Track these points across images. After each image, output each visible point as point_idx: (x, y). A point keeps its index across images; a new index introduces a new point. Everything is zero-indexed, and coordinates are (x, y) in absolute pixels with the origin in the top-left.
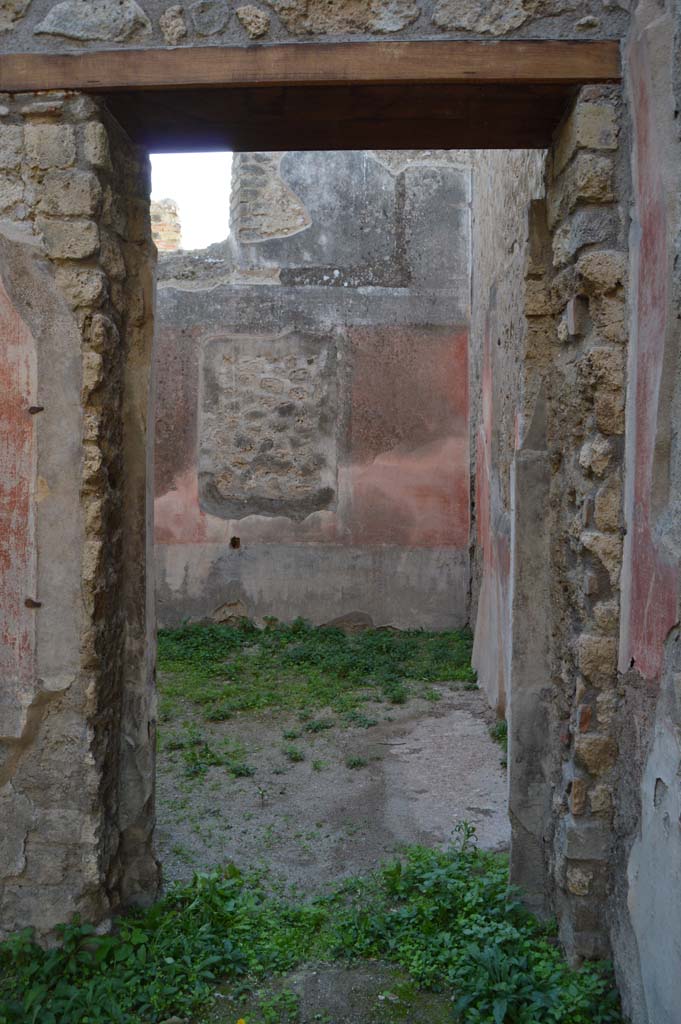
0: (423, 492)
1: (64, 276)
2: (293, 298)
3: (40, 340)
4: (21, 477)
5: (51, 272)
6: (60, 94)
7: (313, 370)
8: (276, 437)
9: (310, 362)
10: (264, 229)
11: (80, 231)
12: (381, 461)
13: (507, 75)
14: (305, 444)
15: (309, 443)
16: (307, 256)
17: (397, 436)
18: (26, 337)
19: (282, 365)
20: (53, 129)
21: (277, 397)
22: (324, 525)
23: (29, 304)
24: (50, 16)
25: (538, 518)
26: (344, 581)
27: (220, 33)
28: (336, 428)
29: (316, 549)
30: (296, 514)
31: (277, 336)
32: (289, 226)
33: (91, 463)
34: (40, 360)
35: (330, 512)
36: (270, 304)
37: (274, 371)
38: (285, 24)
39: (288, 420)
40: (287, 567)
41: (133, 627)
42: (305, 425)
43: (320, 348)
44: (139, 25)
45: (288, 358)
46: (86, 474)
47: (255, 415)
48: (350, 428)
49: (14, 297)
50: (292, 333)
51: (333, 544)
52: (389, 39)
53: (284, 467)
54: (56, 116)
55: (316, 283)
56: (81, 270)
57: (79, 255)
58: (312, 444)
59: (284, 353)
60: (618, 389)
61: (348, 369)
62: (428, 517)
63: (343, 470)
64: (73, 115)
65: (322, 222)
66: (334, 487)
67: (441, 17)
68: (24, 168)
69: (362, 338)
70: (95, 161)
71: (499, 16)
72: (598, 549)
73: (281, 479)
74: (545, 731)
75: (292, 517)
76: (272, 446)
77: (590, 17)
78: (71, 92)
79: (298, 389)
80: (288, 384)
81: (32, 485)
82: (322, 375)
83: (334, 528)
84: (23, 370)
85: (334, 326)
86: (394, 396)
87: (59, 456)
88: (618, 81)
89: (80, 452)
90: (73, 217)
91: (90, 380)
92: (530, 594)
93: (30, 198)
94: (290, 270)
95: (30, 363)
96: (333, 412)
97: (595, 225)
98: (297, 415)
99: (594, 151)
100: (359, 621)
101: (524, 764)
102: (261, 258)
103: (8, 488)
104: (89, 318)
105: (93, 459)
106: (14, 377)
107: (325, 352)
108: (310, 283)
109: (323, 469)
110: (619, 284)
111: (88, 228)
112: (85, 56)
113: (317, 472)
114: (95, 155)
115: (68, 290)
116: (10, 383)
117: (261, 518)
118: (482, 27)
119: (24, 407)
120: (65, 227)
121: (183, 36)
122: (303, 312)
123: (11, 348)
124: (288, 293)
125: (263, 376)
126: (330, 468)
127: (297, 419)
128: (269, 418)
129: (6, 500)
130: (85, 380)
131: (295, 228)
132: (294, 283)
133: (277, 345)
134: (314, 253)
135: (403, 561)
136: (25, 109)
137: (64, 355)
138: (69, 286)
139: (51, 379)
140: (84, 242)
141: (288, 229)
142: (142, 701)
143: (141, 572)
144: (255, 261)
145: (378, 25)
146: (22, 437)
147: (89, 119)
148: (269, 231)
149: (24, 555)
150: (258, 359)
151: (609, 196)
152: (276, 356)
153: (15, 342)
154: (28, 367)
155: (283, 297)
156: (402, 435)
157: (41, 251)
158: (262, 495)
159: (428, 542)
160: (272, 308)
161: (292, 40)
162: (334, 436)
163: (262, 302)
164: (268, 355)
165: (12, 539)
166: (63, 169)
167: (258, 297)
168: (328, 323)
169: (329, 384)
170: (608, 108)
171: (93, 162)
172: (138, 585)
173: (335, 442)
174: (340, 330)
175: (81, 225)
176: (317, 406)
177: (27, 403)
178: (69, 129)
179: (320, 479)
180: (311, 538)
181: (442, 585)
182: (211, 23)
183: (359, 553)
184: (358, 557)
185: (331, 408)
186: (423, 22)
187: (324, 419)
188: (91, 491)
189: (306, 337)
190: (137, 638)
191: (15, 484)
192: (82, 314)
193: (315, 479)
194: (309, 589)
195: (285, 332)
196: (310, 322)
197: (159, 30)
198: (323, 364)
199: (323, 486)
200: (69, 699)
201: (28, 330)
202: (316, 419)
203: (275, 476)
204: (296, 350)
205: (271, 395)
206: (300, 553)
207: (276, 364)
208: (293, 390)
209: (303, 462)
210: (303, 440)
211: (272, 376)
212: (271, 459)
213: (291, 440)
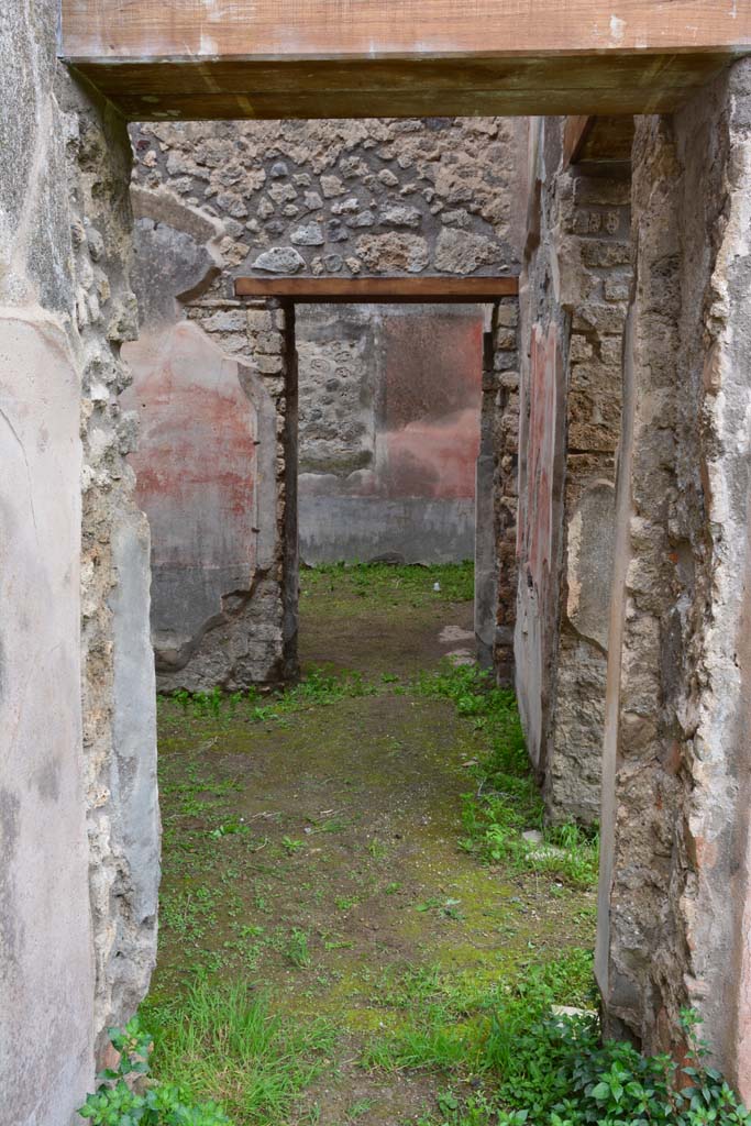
0: (446, 454)
1: (268, 380)
3: (258, 411)
4: (250, 473)
5: (262, 380)
6: (265, 298)
7: (355, 352)
8: (324, 408)
9: (352, 346)
11: (275, 361)
12: (412, 429)
13: (467, 293)
14: (348, 414)
15: (350, 413)
17: (424, 408)
18: (252, 410)
19: (329, 349)
20: (262, 313)
21: (325, 375)
22: (364, 481)
23: (252, 395)
24: (258, 260)
25: (488, 489)
26: (381, 527)
27: (339, 271)
28: (373, 402)
29: (358, 500)
30: (342, 472)
33: (280, 466)
34: (258, 420)
35: (369, 471)
37: (322, 353)
38: (368, 268)
39: (334, 394)
40: (334, 515)
42: (348, 399)
43: (360, 335)
44: (301, 266)
45: (334, 342)
46: (279, 471)
47: (307, 390)
48: (385, 400)
49: (246, 392)
50: (337, 322)
51: (371, 497)
52: (416, 276)
53: (334, 434)
54: (262, 307)
56: (275, 379)
57: (274, 372)
58: (354, 414)
59: (331, 338)
60: (516, 434)
61: (384, 352)
62: (450, 474)
63: (379, 436)
64: (270, 307)
66: (372, 450)
67: (438, 265)
68: (248, 332)
69: (395, 326)
70: (281, 328)
71: (465, 265)
72: (508, 504)
73: (328, 443)
74: (493, 594)
75: (338, 475)
76: (320, 416)
77: (505, 266)
78: (269, 297)
79: (342, 368)
80: (334, 365)
81: (255, 477)
82: (361, 357)
83: (373, 484)
84: (250, 425)
85: (372, 316)
86: (422, 375)
87: (267, 464)
88: (517, 296)
89: (277, 461)
90: (271, 354)
91: (280, 429)
92: (484, 525)
93: (252, 345)
96: (371, 388)
97: (506, 361)
98: (341, 390)
99: (507, 327)
100: (393, 559)
101: (482, 610)
103: (244, 478)
104: (279, 400)
105: (282, 464)
106: (246, 428)
107: (364, 338)
109: (364, 435)
110: (517, 388)
111: (278, 359)
112: (276, 280)
113: (358, 437)
114: (281, 325)
115: (269, 388)
116: (244, 430)
117: (313, 475)
118: (457, 271)
119: (251, 442)
120: (268, 359)
121: (321, 273)
123: (245, 416)
125: (313, 358)
126: (369, 433)
127: (341, 393)
128: (319, 393)
129: (242, 484)
130: (278, 429)
133: (324, 332)
135: (429, 510)
136: (248, 303)
137: (268, 417)
138: (269, 386)
139: (263, 429)
140: (276, 366)
145: (410, 269)
146: (250, 455)
147: (278, 308)
149: (251, 508)
150: (309, 344)
151: (514, 347)
152: (324, 341)
153: (247, 412)
154: (253, 423)
156: (428, 406)
157: (257, 370)
158: (313, 456)
159: (449, 495)
161: (372, 276)
162: (372, 408)
164: (317, 340)
165: (246, 501)
166: (267, 332)
168: (367, 313)
169: (368, 365)
170: (514, 306)
173: (373, 413)
174: (377, 320)
175: (275, 358)
176: (359, 382)
177: (252, 440)
178: (269, 312)
179: (361, 443)
180: (354, 492)
181: (461, 530)
182: (334, 266)
183: (393, 504)
184: (393, 507)
185: (370, 384)
186: (431, 267)
187: (364, 394)
188: (281, 479)
189: (349, 326)
191: (247, 476)
192: (275, 399)
193: (357, 443)
194: (353, 533)
195: (331, 321)
196: (352, 313)
197: (311, 269)
198: (363, 348)
199: (362, 449)
200: (271, 573)
201: (252, 407)
202: (357, 394)
203: (324, 441)
204: (340, 336)
205: (320, 373)
206: (345, 504)
207: (324, 347)
208: (338, 369)
209: (347, 430)
210: (347, 411)
211: (321, 357)
212: (320, 428)
213: (337, 410)
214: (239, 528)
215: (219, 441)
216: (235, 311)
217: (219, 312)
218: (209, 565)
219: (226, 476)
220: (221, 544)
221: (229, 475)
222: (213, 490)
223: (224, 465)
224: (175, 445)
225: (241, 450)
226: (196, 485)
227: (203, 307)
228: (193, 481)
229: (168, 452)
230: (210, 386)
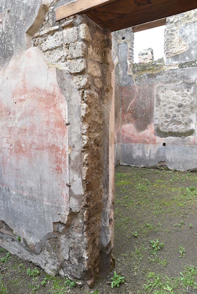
1: (76, 78)
2: (183, 72)
3: (68, 101)
4: (64, 146)
5: (72, 78)
6: (72, 17)
7: (189, 93)
8: (177, 114)
9: (188, 91)
10: (174, 52)
11: (79, 63)
14: (186, 116)
15: (187, 115)
16: (187, 58)
18: (64, 100)
19: (179, 92)
20: (70, 30)
21: (178, 102)
22: (191, 140)
23: (65, 90)
29: (188, 147)
30: (183, 137)
31: (177, 83)
32: (181, 50)
33: (84, 141)
34: (68, 107)
35: (193, 136)
36: (175, 74)
37: (177, 94)
39: (181, 109)
40: (179, 152)
41: (105, 190)
42: (186, 110)
43: (191, 86)
45: (181, 90)
46: (83, 145)
47: (171, 108)
49: (61, 88)
50: (182, 82)
51: (194, 146)
53: (180, 123)
54: (71, 25)
55: (190, 66)
56: (81, 76)
57: (79, 71)
58: (188, 116)
59: (180, 89)
64: (76, 23)
65: (192, 47)
66: (195, 129)
68: (64, 45)
73: (178, 126)
75: (181, 138)
76: (176, 117)
78: (75, 16)
79: (184, 99)
80: (181, 98)
81: (67, 148)
82: (192, 95)
83: (195, 141)
84: (64, 112)
85: (196, 79)
87: (75, 139)
90: (77, 58)
93: (65, 54)
94: (182, 64)
95: (65, 109)
96: (195, 106)
98: (183, 107)
102: (173, 61)
103: (61, 149)
104: (83, 92)
105: (85, 140)
106: (62, 114)
107: (193, 88)
108: (188, 67)
109: (192, 123)
111: (82, 61)
113: (190, 124)
114: (83, 35)
115: (76, 84)
117: (172, 137)
119: (65, 123)
120: (75, 62)
122: (186, 76)
123: (60, 105)
124: (181, 71)
125: (173, 96)
126: (194, 123)
127: (183, 108)
128: (175, 108)
129: (61, 152)
130: (82, 114)
131: (183, 50)
132: (183, 67)
133: (178, 87)
134: (190, 57)
136: (63, 25)
137: (75, 105)
138: (77, 82)
139: (72, 114)
140: (80, 67)
141: (181, 51)
142: (107, 214)
143: (107, 173)
144: (171, 62)
146: (64, 133)
147: (81, 23)
148: (175, 52)
149: (65, 170)
150: (172, 91)
152: (177, 90)
153: (62, 102)
154: (65, 110)
155: (179, 72)
157: (68, 71)
158: (172, 131)
160: (176, 75)
162: (195, 113)
163: (173, 74)
164: (175, 90)
165: (63, 165)
166: (74, 43)
167: (172, 73)
168: (194, 79)
169: (194, 97)
171: (83, 38)
172: (107, 177)
173: (195, 115)
175: (79, 60)
176: (190, 104)
177: (65, 122)
178: (75, 28)
179: (190, 126)
180: (187, 144)
185: (195, 105)
187: (192, 108)
188: (85, 151)
189: (187, 83)
190: (106, 194)
191: (63, 147)
192: (81, 91)
193: (189, 126)
194: (186, 159)
195: (180, 82)
196: (188, 79)
198: (192, 91)
199: (191, 128)
200: (80, 215)
201: (64, 98)
202: (189, 108)
203: (177, 125)
204: (184, 87)
205: (176, 101)
206: (184, 148)
207: (177, 92)
208: (182, 100)
209: (185, 121)
210: (185, 115)
211: (176, 96)
212: (175, 120)
213: (182, 115)
214: (60, 183)
215: (48, 123)
216: (57, 33)
217: (50, 37)
218: (46, 202)
219: (52, 147)
220: (51, 191)
221: (54, 146)
222: (46, 155)
223: (50, 140)
224: (28, 125)
225: (60, 129)
226: (38, 151)
227: (41, 36)
228: (37, 149)
229: (26, 130)
230: (43, 87)
